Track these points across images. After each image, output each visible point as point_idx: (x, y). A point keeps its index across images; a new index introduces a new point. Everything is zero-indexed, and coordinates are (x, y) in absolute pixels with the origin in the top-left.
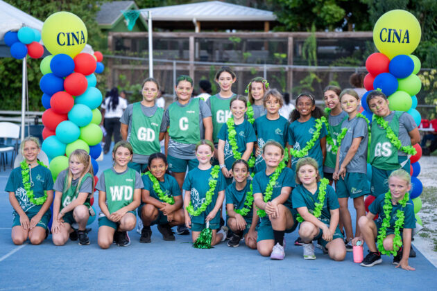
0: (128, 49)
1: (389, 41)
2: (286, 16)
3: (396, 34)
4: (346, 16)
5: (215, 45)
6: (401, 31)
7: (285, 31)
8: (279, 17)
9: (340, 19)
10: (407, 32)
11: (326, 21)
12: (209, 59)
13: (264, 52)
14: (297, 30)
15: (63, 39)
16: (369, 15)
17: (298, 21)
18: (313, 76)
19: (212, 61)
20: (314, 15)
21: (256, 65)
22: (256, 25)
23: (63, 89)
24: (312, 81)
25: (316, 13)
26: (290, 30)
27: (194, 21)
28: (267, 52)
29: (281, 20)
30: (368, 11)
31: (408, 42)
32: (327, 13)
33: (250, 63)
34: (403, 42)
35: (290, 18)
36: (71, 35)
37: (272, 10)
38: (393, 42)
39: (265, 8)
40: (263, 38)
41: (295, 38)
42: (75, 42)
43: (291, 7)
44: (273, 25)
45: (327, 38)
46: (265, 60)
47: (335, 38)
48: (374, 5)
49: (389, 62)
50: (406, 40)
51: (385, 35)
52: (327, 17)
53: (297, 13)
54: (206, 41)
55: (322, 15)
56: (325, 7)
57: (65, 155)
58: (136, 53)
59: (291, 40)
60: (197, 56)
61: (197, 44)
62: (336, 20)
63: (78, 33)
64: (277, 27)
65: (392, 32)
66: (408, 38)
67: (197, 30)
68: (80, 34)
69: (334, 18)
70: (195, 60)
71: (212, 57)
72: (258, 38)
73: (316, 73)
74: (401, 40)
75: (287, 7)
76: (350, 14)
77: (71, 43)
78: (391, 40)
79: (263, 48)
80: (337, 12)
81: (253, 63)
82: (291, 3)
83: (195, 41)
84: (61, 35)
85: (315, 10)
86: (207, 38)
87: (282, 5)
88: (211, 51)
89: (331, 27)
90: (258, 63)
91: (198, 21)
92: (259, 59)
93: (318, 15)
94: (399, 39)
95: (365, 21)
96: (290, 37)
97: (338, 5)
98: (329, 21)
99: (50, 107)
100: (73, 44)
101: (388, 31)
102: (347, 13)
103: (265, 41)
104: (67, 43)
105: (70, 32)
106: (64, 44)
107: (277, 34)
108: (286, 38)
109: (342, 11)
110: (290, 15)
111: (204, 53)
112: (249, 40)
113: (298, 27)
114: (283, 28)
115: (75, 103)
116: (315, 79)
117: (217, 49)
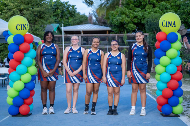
0: (57, 41)
1: (166, 26)
2: (115, 28)
3: (169, 23)
4: (136, 28)
5: (89, 39)
6: (171, 21)
7: (114, 33)
8: (112, 29)
9: (134, 29)
10: (174, 22)
11: (129, 30)
12: (87, 44)
13: (107, 42)
14: (119, 33)
15: (19, 27)
16: (145, 27)
17: (119, 30)
18: (125, 50)
19: (87, 45)
20: (125, 28)
21: (104, 46)
22: (104, 32)
23: (19, 50)
24: (125, 51)
25: (126, 27)
26: (116, 33)
27: (81, 31)
28: (108, 41)
29: (113, 30)
30: (145, 26)
31: (175, 26)
32: (130, 27)
33: (102, 45)
34: (173, 27)
35: (116, 29)
36: (23, 26)
37: (109, 27)
38: (168, 26)
39: (107, 26)
40: (106, 36)
41: (118, 36)
42: (24, 29)
43: (116, 25)
44: (110, 32)
45: (130, 36)
46: (107, 44)
47: (133, 36)
48: (147, 24)
49: (167, 36)
50: (174, 26)
51: (164, 24)
52: (130, 28)
53: (118, 27)
54: (85, 37)
55: (128, 28)
56: (129, 25)
57: (20, 80)
58: (59, 42)
59: (116, 37)
60: (82, 43)
61: (82, 39)
62: (133, 30)
63: (25, 24)
64: (111, 32)
65: (168, 22)
66: (175, 24)
67: (82, 34)
68: (26, 25)
69: (133, 29)
70: (81, 44)
71: (88, 43)
72: (104, 36)
73: (126, 48)
74: (172, 26)
75: (115, 25)
76: (138, 28)
77: (23, 29)
78: (167, 26)
79: (106, 40)
80: (133, 27)
81: (103, 45)
82: (116, 24)
83: (81, 38)
84: (18, 26)
85: (125, 26)
86: (86, 37)
87: (113, 25)
88: (87, 41)
89: (131, 32)
90: (105, 45)
91: (82, 31)
92: (105, 44)
93: (126, 28)
94: (171, 25)
95: (144, 30)
96: (116, 36)
97: (134, 24)
98: (130, 30)
99: (13, 58)
100: (24, 30)
101: (166, 22)
102: (137, 27)
103: (107, 37)
104: (21, 29)
105: (22, 24)
106: (20, 30)
107: (111, 35)
108: (115, 36)
109: (135, 26)
110: (116, 28)
111: (85, 42)
112: (101, 37)
113: (119, 32)
114: (113, 33)
115: (25, 56)
116: (126, 51)
117: (90, 41)
